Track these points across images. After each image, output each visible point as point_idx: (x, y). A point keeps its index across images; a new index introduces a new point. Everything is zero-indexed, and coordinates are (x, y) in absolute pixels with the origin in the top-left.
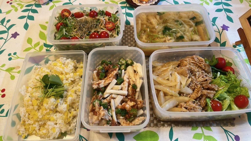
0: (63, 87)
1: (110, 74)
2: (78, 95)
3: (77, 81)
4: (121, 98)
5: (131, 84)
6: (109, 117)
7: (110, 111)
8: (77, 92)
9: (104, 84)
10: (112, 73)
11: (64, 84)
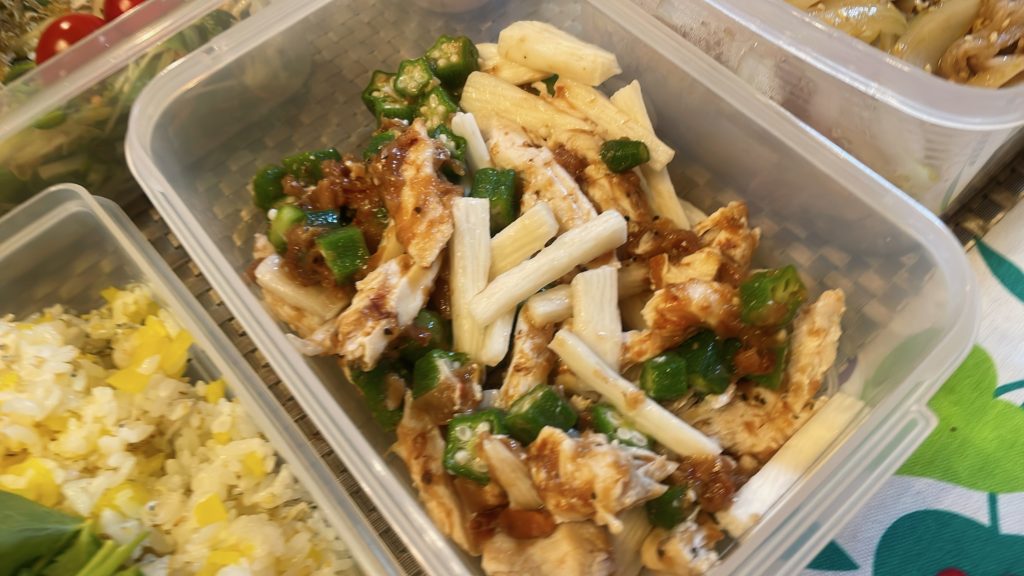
0: (98, 540)
1: (398, 187)
2: (273, 513)
3: (186, 420)
4: (602, 283)
5: (592, 155)
6: (651, 467)
7: (611, 418)
8: (248, 501)
9: (413, 284)
10: (408, 173)
11: (95, 516)
